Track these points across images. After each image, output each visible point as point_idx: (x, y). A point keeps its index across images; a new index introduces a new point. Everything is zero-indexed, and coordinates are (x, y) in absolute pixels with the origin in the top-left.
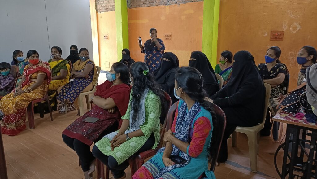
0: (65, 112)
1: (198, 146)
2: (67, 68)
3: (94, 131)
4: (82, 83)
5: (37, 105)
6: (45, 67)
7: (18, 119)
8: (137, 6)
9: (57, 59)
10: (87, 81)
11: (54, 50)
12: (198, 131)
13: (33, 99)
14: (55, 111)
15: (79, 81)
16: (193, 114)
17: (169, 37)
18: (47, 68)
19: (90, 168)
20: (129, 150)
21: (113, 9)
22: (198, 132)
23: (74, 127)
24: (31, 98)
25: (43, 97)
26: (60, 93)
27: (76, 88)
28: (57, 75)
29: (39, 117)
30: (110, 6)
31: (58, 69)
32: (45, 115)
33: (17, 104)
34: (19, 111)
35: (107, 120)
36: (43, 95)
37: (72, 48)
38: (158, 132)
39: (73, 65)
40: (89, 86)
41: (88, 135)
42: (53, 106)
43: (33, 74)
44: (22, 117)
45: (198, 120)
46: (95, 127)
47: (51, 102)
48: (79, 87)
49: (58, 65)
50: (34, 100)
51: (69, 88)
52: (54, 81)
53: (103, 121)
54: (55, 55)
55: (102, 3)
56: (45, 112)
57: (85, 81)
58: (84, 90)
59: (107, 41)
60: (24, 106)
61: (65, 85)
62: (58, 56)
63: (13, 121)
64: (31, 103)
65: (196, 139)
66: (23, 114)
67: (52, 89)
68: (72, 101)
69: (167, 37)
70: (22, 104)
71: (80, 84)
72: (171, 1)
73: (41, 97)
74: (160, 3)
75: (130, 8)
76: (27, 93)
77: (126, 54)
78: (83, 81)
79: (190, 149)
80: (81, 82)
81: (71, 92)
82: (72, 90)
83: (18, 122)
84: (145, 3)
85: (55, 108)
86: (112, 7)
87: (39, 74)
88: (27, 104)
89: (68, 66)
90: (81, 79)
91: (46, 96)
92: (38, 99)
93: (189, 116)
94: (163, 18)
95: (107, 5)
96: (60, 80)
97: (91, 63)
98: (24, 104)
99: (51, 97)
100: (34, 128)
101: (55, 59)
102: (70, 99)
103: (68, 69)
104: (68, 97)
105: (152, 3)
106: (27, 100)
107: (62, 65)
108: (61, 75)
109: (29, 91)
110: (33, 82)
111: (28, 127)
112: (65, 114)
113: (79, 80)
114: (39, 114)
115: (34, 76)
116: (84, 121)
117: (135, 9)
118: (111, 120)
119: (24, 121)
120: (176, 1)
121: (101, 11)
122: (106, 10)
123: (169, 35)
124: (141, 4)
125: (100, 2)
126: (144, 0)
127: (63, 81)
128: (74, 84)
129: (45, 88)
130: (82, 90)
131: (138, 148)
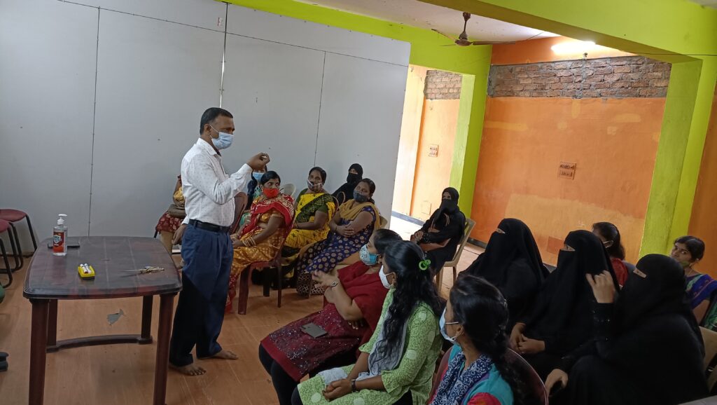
0: (306, 294)
2: (328, 209)
4: (344, 246)
8: (508, 94)
10: (356, 244)
13: (253, 260)
14: (292, 287)
15: (341, 241)
16: (471, 380)
17: (570, 171)
21: (456, 96)
24: (249, 258)
25: (272, 260)
28: (308, 221)
29: (261, 293)
30: (453, 88)
31: (312, 209)
32: (271, 292)
35: (340, 337)
36: (273, 255)
37: (353, 170)
39: (340, 206)
41: (297, 359)
42: (291, 278)
43: (265, 213)
49: (315, 201)
50: (257, 262)
52: (301, 231)
53: (332, 338)
54: (316, 185)
55: (438, 81)
56: (272, 285)
58: (344, 261)
59: (434, 159)
61: (315, 244)
62: (319, 187)
64: (249, 267)
66: (232, 284)
67: (294, 247)
69: (565, 170)
71: (341, 247)
72: (588, 91)
73: (269, 259)
74: (560, 92)
75: (492, 96)
76: (247, 248)
80: (343, 244)
81: (319, 261)
84: (527, 88)
85: (292, 283)
86: (455, 91)
87: (273, 216)
88: (242, 268)
89: (331, 205)
90: (346, 239)
92: (261, 261)
93: (462, 379)
94: (562, 125)
95: (448, 86)
96: (312, 232)
100: (245, 314)
101: (312, 189)
103: (330, 211)
104: (313, 269)
105: (542, 89)
106: (244, 261)
107: (319, 203)
108: (315, 222)
109: (251, 245)
110: (261, 230)
114: (262, 288)
115: (264, 217)
117: (502, 99)
119: (232, 296)
120: (599, 90)
121: (433, 96)
122: (444, 96)
123: (571, 166)
124: (518, 89)
125: (436, 79)
126: (525, 82)
127: (317, 234)
128: (331, 245)
129: (279, 244)
130: (341, 260)
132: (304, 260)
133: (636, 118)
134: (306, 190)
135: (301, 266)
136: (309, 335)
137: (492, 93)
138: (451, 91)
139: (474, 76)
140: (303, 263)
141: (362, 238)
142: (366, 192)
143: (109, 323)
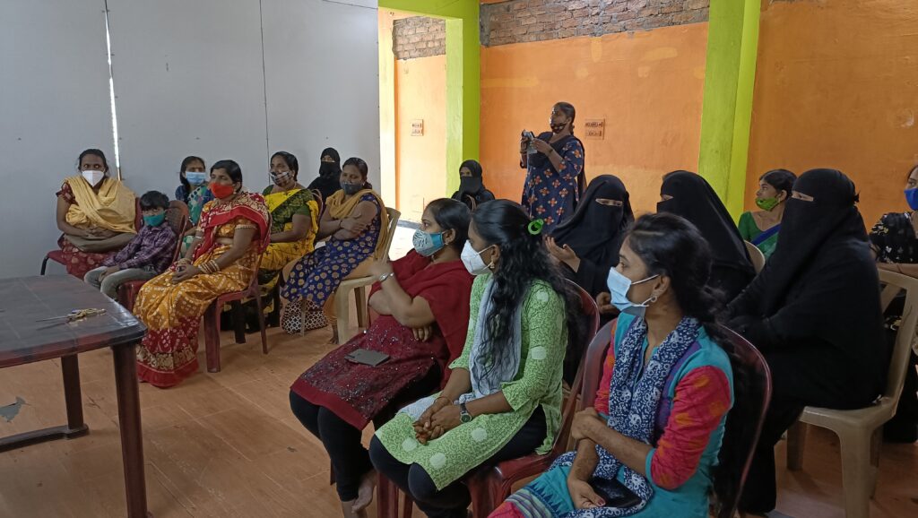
0: (299, 331)
1: (683, 453)
2: (310, 211)
3: (373, 389)
4: (347, 254)
5: (230, 307)
6: (254, 207)
7: (181, 343)
8: (507, 41)
9: (283, 185)
10: (363, 249)
11: (276, 162)
12: (689, 408)
13: (221, 290)
14: (273, 326)
15: (340, 248)
16: (673, 356)
17: (598, 129)
18: (260, 212)
19: (360, 492)
20: (469, 450)
21: (440, 50)
22: (689, 411)
23: (321, 374)
24: (214, 290)
25: (246, 289)
26: (290, 278)
27: (331, 266)
28: (282, 230)
29: (233, 341)
30: (433, 41)
31: (287, 213)
32: (247, 337)
33: (179, 304)
34: (184, 318)
35: (409, 359)
36: (247, 281)
37: (326, 157)
38: (555, 404)
39: (326, 202)
40: (366, 261)
41: (356, 398)
42: (269, 314)
43: (225, 224)
44: (190, 338)
46: (377, 379)
48: (339, 265)
49: (288, 201)
50: (224, 293)
51: (313, 266)
52: (276, 245)
53: (398, 362)
54: (279, 176)
55: (411, 33)
56: (247, 327)
57: (355, 247)
58: (353, 273)
59: (419, 138)
60: (197, 311)
61: (303, 259)
62: (287, 177)
63: (167, 349)
64: (215, 301)
65: (681, 430)
66: (192, 332)
67: (270, 268)
68: (318, 301)
69: (592, 129)
70: (193, 305)
71: (343, 255)
72: (609, 25)
73: (242, 286)
74: (573, 31)
75: (487, 46)
76: (207, 276)
77: (470, 175)
78: (350, 247)
79: (657, 460)
80: (345, 251)
81: (317, 278)
82: (320, 273)
83: (179, 351)
84: (531, 30)
85: (273, 320)
86: (437, 44)
87: (239, 226)
88: (205, 304)
89: (313, 205)
90: (347, 244)
92: (232, 292)
93: (658, 359)
94: (582, 73)
95: (426, 39)
96: (292, 244)
97: (371, 200)
98: (196, 304)
99: (264, 289)
100: (219, 370)
101: (280, 185)
102: (315, 296)
103: (312, 213)
104: (309, 292)
105: (551, 29)
106: (206, 294)
107: (296, 202)
108: (295, 231)
109: (212, 271)
110: (223, 247)
111: (203, 366)
113: (341, 245)
114: (233, 334)
115: (225, 230)
116: (348, 360)
117: (500, 48)
118: (420, 361)
119: (195, 348)
120: (622, 23)
121: (406, 54)
122: (422, 54)
123: (600, 122)
124: (520, 33)
125: (407, 31)
126: (528, 23)
127: (299, 246)
128: (327, 255)
129: (253, 264)
130: (347, 273)
131: (494, 448)
132: (293, 282)
133: (671, 53)
134: (272, 187)
135: (289, 290)
136: (362, 364)
137: (486, 42)
138: (430, 45)
139: (461, 20)
140: (292, 286)
141: (369, 239)
142: (356, 177)
143: (5, 419)
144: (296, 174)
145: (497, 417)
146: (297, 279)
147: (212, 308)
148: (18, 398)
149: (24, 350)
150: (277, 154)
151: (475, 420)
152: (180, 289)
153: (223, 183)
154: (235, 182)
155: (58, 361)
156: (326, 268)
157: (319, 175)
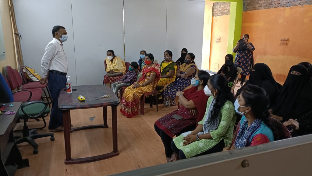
0: (168, 106)
3: (176, 127)
5: (148, 97)
6: (156, 68)
7: (134, 106)
8: (253, 9)
9: (167, 60)
10: (188, 82)
11: (166, 53)
14: (161, 103)
17: (285, 42)
18: (158, 69)
19: (172, 156)
20: (197, 149)
21: (228, 13)
24: (143, 91)
26: (166, 90)
27: (178, 87)
28: (166, 74)
29: (149, 106)
30: (226, 10)
31: (168, 69)
32: (153, 106)
33: (134, 95)
34: (135, 99)
35: (188, 119)
36: (153, 90)
37: (183, 51)
39: (180, 67)
40: (189, 86)
41: (171, 128)
43: (148, 72)
44: (136, 105)
45: (255, 136)
46: (178, 124)
47: (159, 96)
48: (180, 87)
49: (168, 65)
50: (146, 93)
51: (173, 86)
52: (163, 79)
54: (166, 58)
55: (218, 7)
57: (186, 82)
59: (219, 44)
60: (138, 97)
61: (170, 84)
62: (168, 58)
63: (130, 107)
64: (143, 95)
66: (137, 103)
67: (161, 86)
68: (173, 97)
69: (283, 42)
70: (137, 95)
71: (182, 84)
72: (294, 2)
73: (151, 91)
74: (279, 5)
75: (245, 11)
76: (142, 87)
78: (185, 82)
81: (173, 90)
82: (174, 89)
83: (133, 108)
84: (262, 5)
85: (162, 101)
86: (227, 11)
87: (152, 73)
89: (176, 67)
90: (184, 80)
91: (154, 91)
92: (148, 92)
94: (281, 21)
95: (224, 9)
96: (168, 79)
97: (194, 67)
98: (138, 95)
99: (159, 92)
100: (144, 115)
101: (166, 60)
102: (172, 96)
103: (175, 70)
104: (170, 94)
105: (270, 5)
106: (141, 93)
107: (171, 66)
108: (169, 75)
109: (143, 86)
110: (147, 79)
111: (139, 113)
112: (168, 107)
113: (182, 80)
114: (149, 104)
115: (148, 74)
116: (171, 117)
117: (250, 12)
118: (192, 120)
119: (138, 108)
120: (299, 2)
121: (217, 15)
122: (222, 14)
123: (287, 39)
124: (258, 6)
126: (261, 2)
127: (171, 80)
128: (177, 83)
129: (155, 85)
131: (205, 149)
132: (166, 91)
134: (164, 61)
135: (165, 93)
136: (175, 119)
137: (245, 10)
139: (236, 2)
140: (166, 92)
142: (189, 58)
143: (90, 121)
144: (172, 57)
145: (208, 140)
146: (168, 90)
147: (142, 97)
148: (94, 116)
149: (91, 105)
150: (166, 51)
151: (201, 140)
152: (134, 90)
153: (148, 60)
154: (151, 60)
155: (102, 108)
156: (176, 87)
157: (181, 57)
